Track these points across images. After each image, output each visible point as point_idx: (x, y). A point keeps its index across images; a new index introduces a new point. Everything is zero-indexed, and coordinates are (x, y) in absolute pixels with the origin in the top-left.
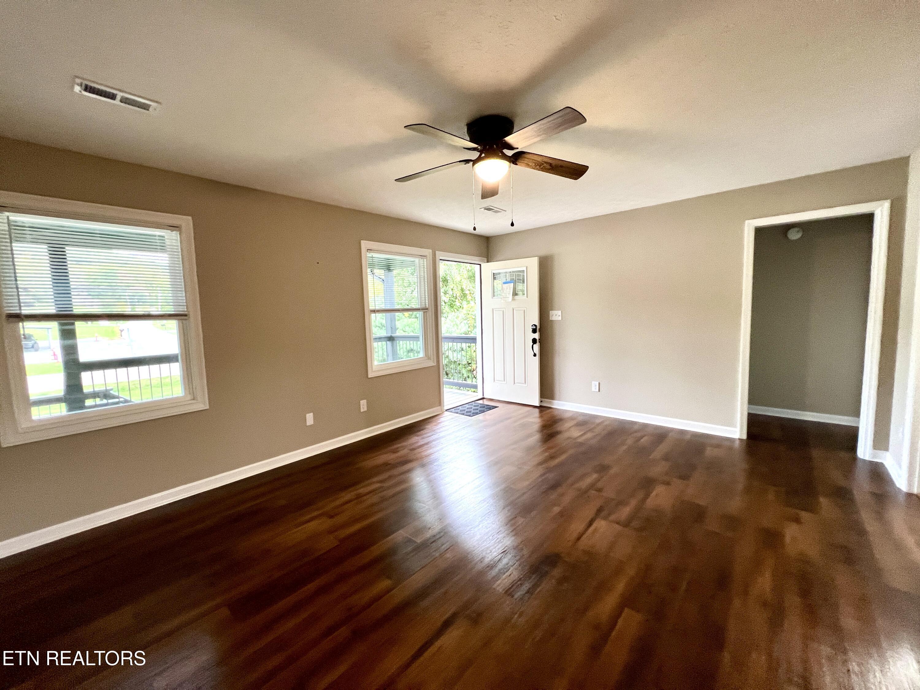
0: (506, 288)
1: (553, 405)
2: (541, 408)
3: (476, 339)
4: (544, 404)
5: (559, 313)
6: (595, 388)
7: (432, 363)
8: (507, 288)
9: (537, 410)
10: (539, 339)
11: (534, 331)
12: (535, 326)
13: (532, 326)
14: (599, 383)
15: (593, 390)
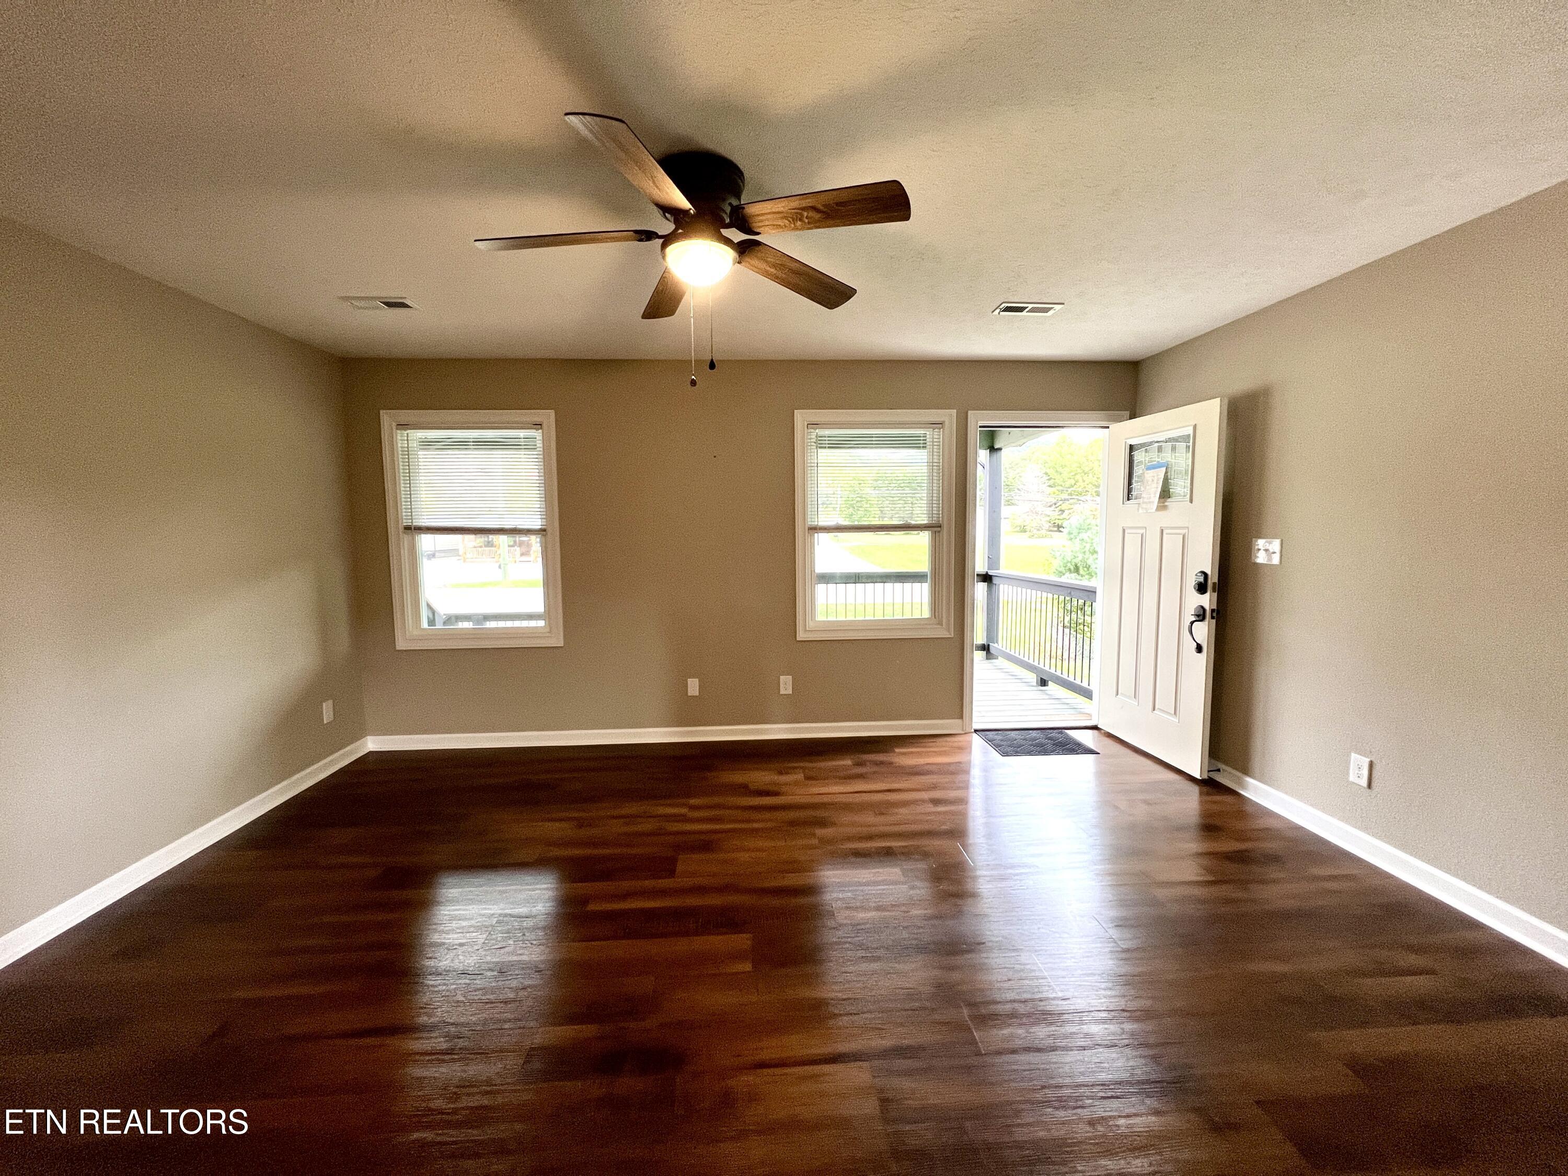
0: (1150, 479)
1: (1244, 788)
2: (1209, 785)
3: (1095, 592)
4: (1220, 778)
5: (1275, 545)
6: (1358, 772)
7: (945, 632)
8: (1153, 481)
9: (1195, 790)
10: (1213, 611)
11: (1201, 588)
12: (1205, 575)
13: (1196, 575)
14: (1371, 765)
15: (1352, 778)
